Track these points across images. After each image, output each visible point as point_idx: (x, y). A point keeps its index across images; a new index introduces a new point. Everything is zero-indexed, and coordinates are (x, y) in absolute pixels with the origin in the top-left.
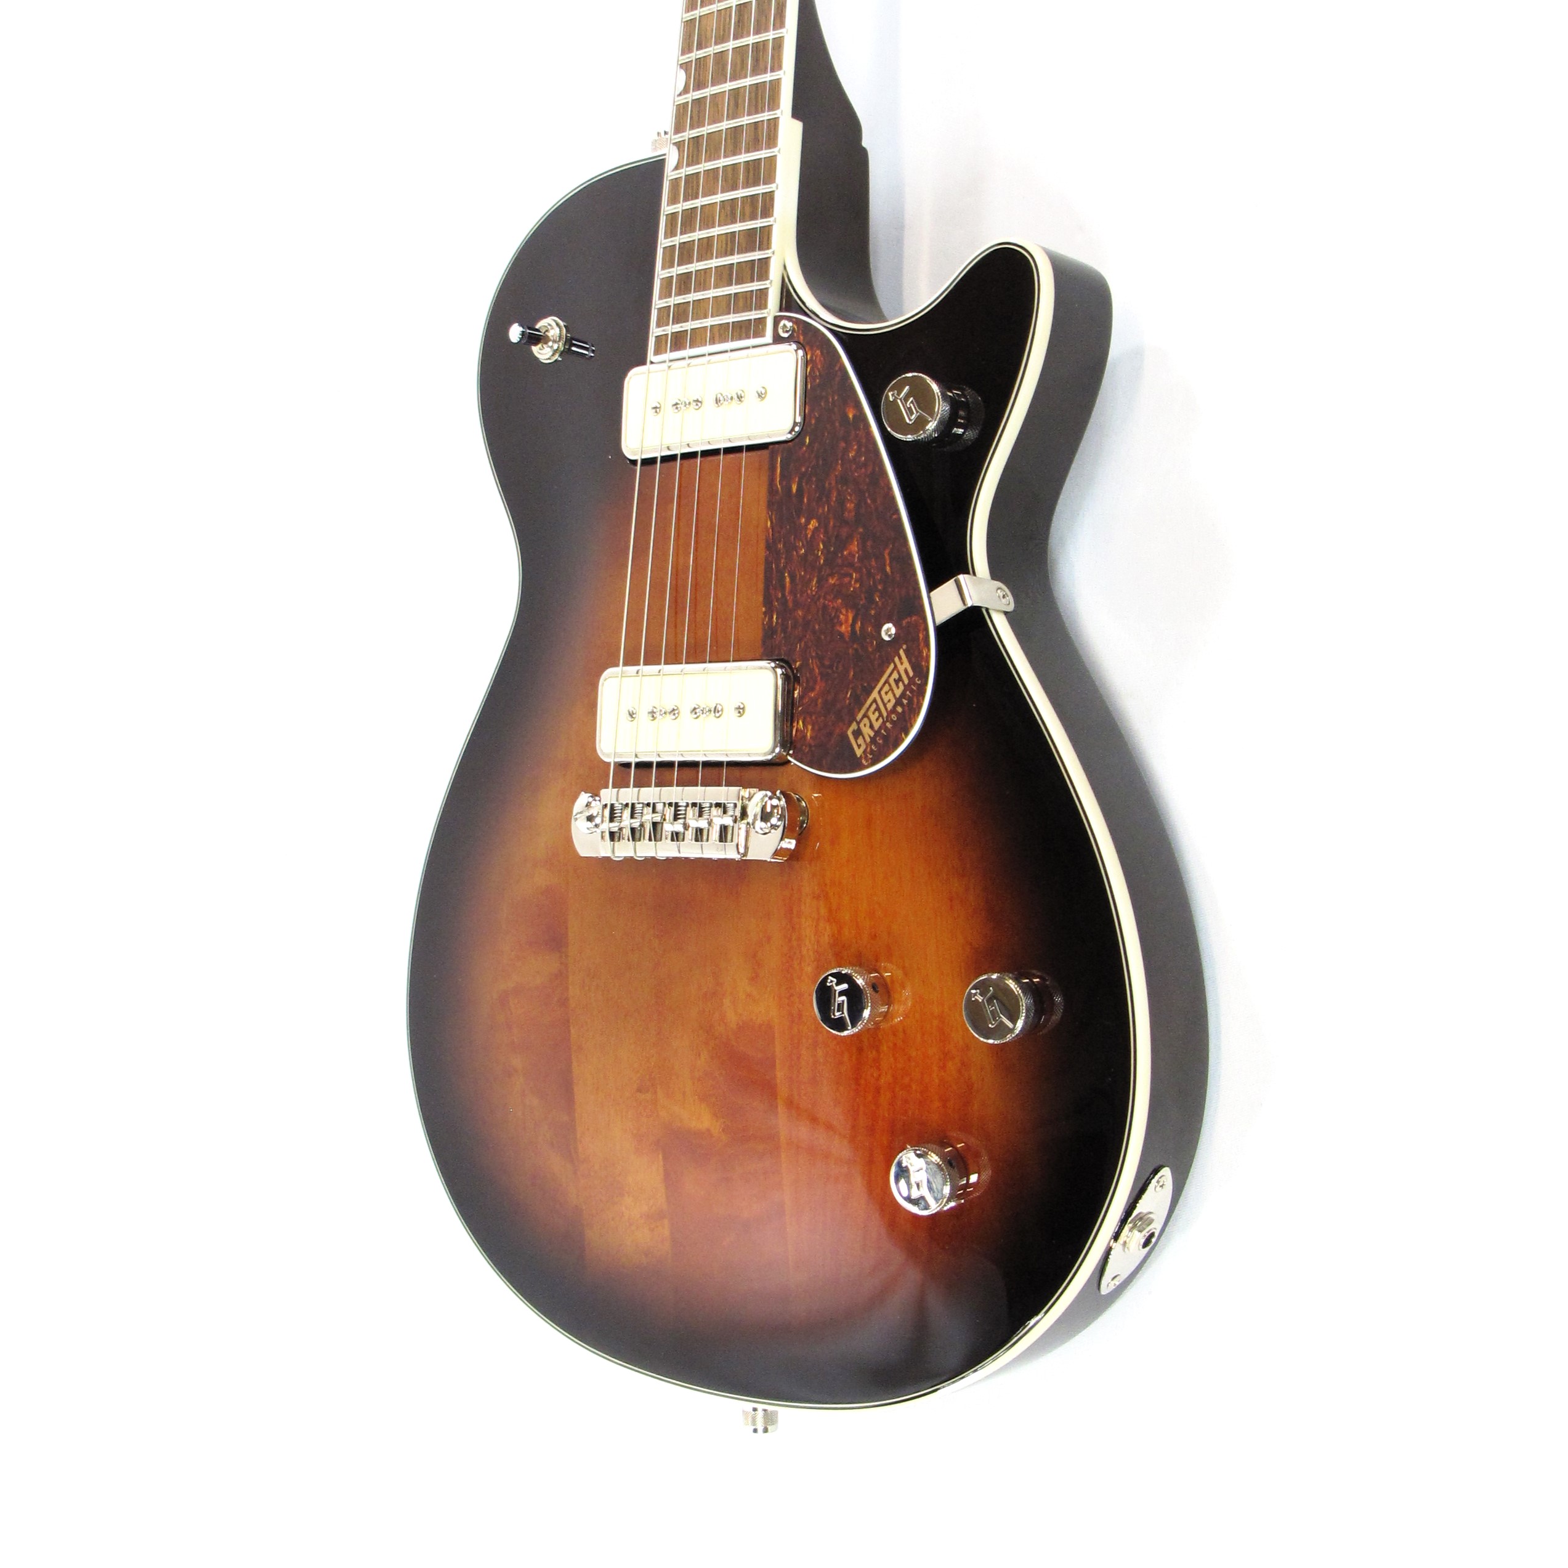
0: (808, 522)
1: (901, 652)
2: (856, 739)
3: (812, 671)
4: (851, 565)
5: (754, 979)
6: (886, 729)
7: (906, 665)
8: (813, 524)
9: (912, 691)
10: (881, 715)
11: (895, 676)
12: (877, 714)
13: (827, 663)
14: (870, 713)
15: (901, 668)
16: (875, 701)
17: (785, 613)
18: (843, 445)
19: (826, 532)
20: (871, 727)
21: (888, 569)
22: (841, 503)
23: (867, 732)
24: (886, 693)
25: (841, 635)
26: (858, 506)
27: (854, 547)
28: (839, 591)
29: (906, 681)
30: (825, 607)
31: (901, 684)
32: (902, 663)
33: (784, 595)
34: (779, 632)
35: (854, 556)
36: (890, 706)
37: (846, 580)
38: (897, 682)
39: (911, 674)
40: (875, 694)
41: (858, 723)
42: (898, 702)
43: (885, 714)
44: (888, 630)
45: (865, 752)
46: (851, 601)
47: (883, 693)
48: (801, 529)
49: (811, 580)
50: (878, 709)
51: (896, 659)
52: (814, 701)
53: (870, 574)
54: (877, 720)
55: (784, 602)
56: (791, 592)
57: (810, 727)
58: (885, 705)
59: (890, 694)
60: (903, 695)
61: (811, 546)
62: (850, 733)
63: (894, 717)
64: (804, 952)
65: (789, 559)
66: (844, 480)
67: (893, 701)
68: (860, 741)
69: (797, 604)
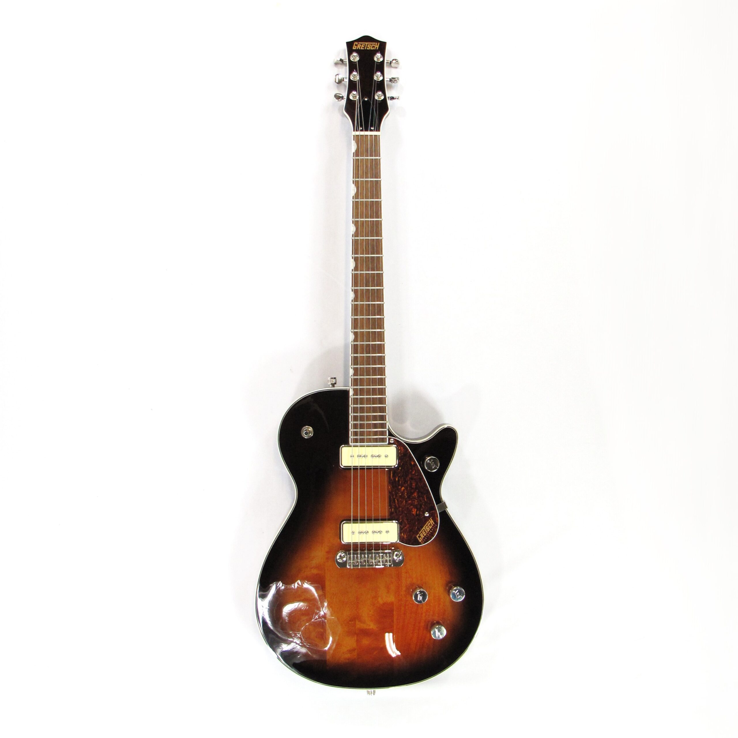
0: (401, 488)
1: (431, 519)
2: (419, 538)
3: (405, 523)
4: (415, 498)
5: (388, 592)
6: (427, 536)
7: (432, 521)
8: (403, 488)
9: (434, 527)
10: (426, 533)
11: (429, 524)
12: (425, 532)
13: (409, 521)
14: (423, 532)
15: (431, 522)
16: (424, 529)
17: (396, 508)
18: (411, 470)
19: (407, 490)
20: (423, 535)
21: (426, 500)
22: (411, 484)
23: (422, 536)
24: (427, 528)
25: (413, 515)
26: (416, 485)
27: (416, 494)
28: (411, 504)
29: (433, 525)
30: (408, 508)
31: (431, 526)
32: (431, 521)
33: (395, 504)
34: (394, 513)
35: (416, 496)
36: (428, 531)
37: (414, 502)
38: (430, 525)
39: (434, 523)
40: (424, 528)
41: (420, 534)
42: (431, 530)
43: (427, 532)
44: (427, 514)
45: (422, 541)
46: (416, 507)
47: (426, 528)
48: (399, 490)
49: (403, 501)
50: (425, 531)
51: (429, 520)
52: (406, 529)
53: (420, 501)
54: (425, 534)
55: (395, 505)
56: (397, 504)
57: (405, 535)
58: (427, 530)
59: (428, 528)
60: (432, 528)
61: (403, 493)
62: (417, 536)
63: (430, 533)
64: (403, 585)
65: (396, 496)
66: (411, 479)
67: (429, 529)
68: (420, 538)
69: (399, 507)
